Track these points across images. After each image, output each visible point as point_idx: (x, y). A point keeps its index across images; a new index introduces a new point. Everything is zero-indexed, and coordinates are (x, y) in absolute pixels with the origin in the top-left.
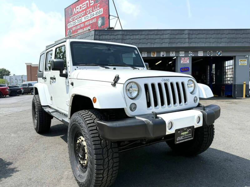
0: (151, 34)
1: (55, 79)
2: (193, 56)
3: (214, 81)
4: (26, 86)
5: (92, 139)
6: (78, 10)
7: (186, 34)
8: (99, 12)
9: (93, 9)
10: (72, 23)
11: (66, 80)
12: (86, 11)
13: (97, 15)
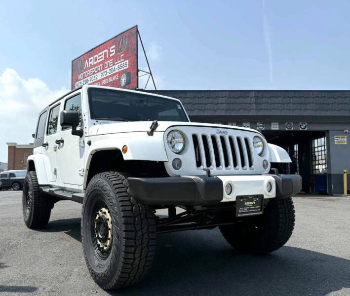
0: (200, 96)
1: (63, 141)
2: (264, 129)
3: (298, 170)
4: (6, 177)
5: (120, 204)
6: (92, 63)
7: (252, 97)
8: (122, 65)
9: (113, 61)
10: (82, 81)
11: (80, 139)
12: (104, 64)
13: (120, 70)
